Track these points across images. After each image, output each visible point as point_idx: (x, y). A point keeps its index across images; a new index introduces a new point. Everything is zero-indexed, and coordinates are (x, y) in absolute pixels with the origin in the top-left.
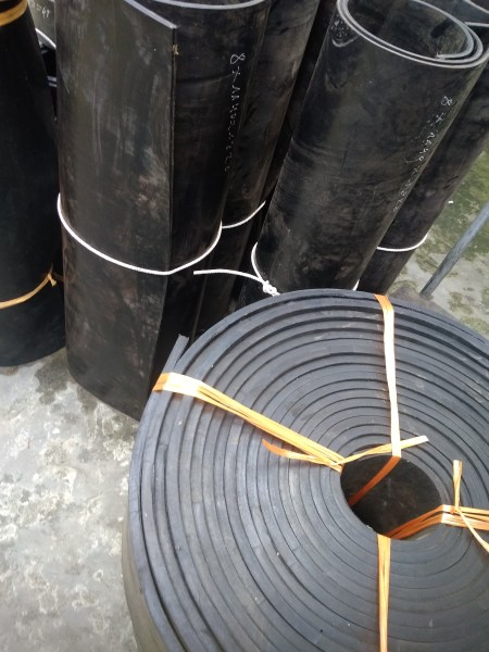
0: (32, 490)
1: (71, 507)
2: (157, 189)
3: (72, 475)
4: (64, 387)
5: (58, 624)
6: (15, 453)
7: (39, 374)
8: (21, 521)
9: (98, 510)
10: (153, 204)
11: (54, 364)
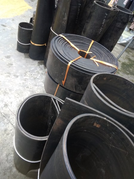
0: (33, 74)
1: (38, 78)
2: (65, 20)
3: (39, 75)
4: (42, 65)
5: (31, 90)
6: (31, 69)
7: (38, 62)
8: (30, 77)
9: (42, 80)
10: (64, 23)
11: (41, 62)
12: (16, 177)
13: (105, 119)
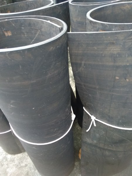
12: (14, 160)
13: (6, 20)
